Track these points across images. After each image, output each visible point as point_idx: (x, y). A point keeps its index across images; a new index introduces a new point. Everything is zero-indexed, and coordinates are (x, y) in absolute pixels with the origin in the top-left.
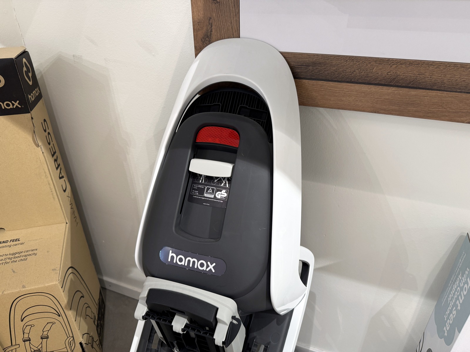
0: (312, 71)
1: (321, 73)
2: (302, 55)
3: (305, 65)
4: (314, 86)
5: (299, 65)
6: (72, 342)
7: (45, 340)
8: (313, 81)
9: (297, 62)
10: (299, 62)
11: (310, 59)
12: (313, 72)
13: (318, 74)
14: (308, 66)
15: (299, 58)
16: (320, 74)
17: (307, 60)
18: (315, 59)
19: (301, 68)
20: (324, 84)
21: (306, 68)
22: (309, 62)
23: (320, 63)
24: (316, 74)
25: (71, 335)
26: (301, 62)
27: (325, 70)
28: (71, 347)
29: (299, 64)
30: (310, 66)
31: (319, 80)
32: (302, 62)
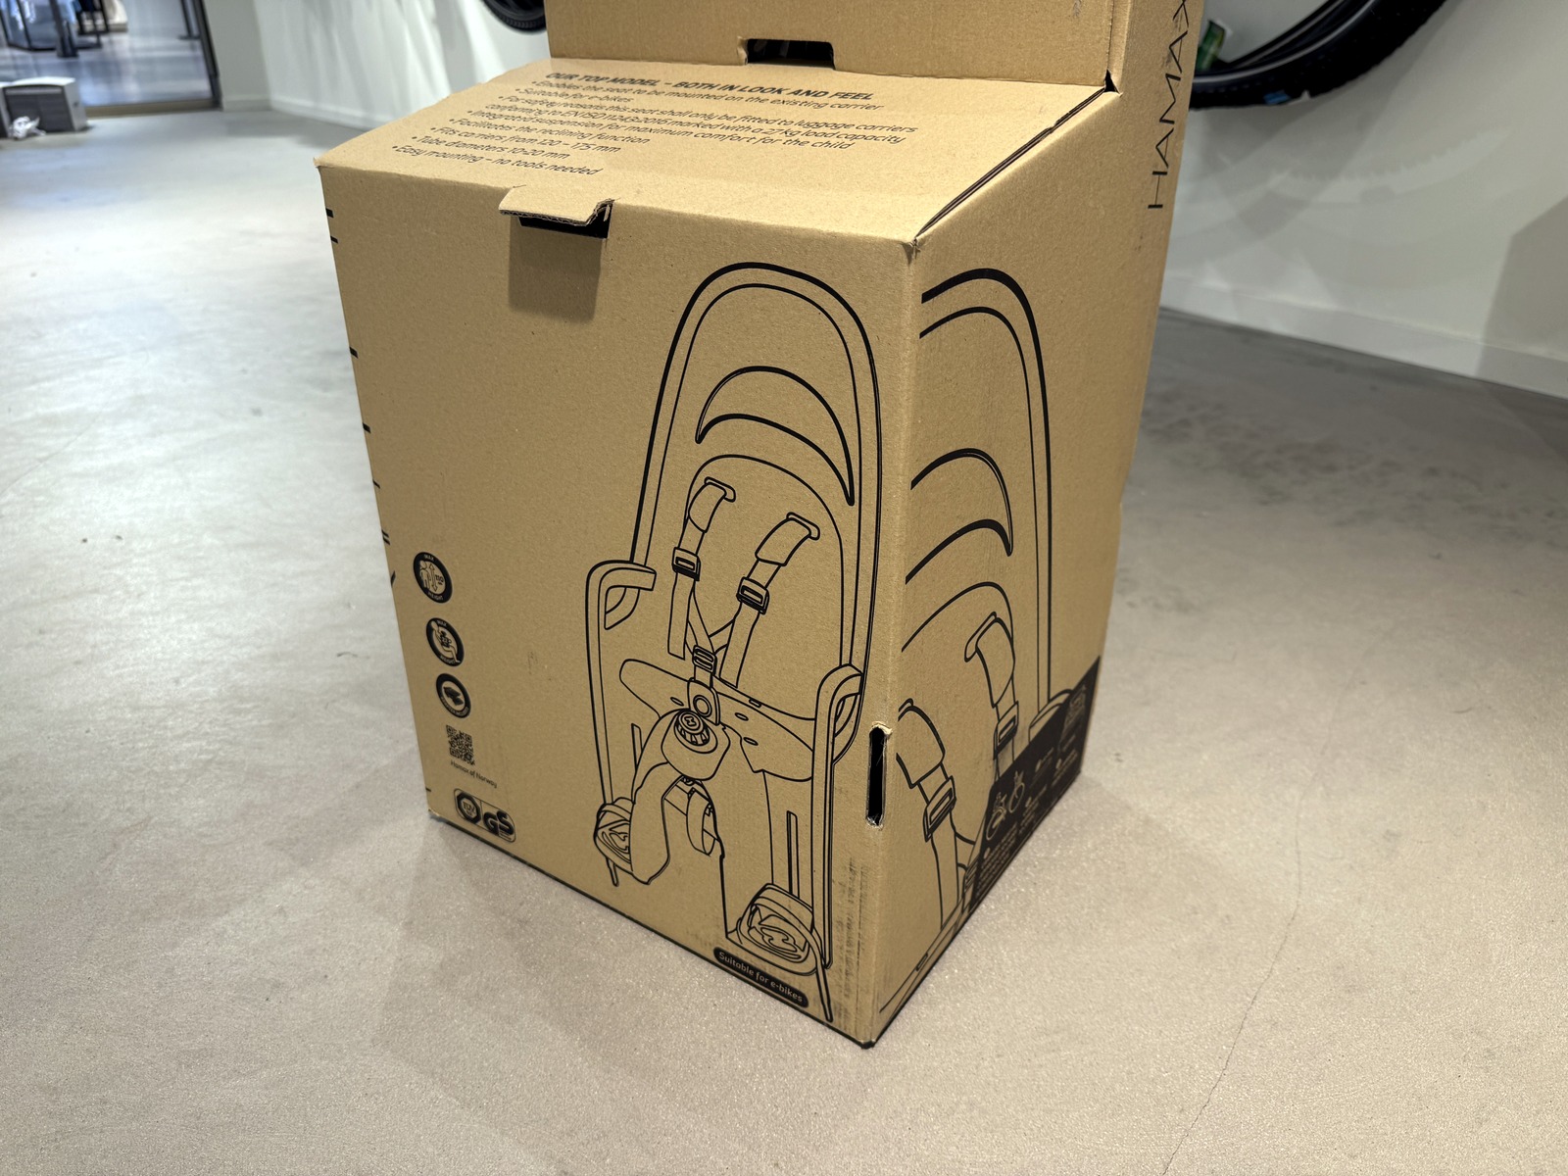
6: (849, 701)
7: (749, 613)
25: (858, 662)
28: (835, 735)
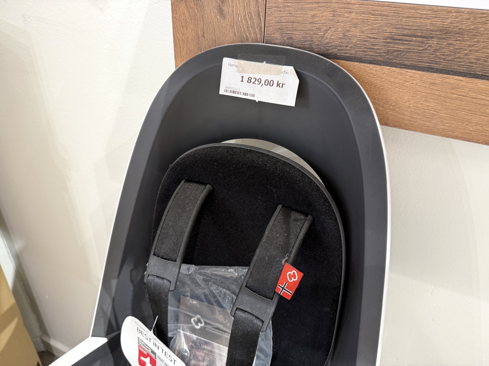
0: (436, 50)
1: (459, 58)
2: (418, 9)
3: (420, 34)
4: (434, 88)
5: (404, 35)
8: (435, 75)
9: (401, 26)
10: (408, 27)
11: (435, 19)
12: (438, 54)
13: (450, 58)
14: (427, 38)
15: (408, 17)
16: (456, 58)
17: (429, 21)
18: (449, 21)
19: (410, 41)
20: (462, 83)
21: (423, 43)
22: (432, 28)
23: (461, 33)
24: (444, 59)
26: (412, 26)
27: (470, 51)
29: (406, 32)
30: (432, 38)
31: (449, 74)
32: (414, 28)
